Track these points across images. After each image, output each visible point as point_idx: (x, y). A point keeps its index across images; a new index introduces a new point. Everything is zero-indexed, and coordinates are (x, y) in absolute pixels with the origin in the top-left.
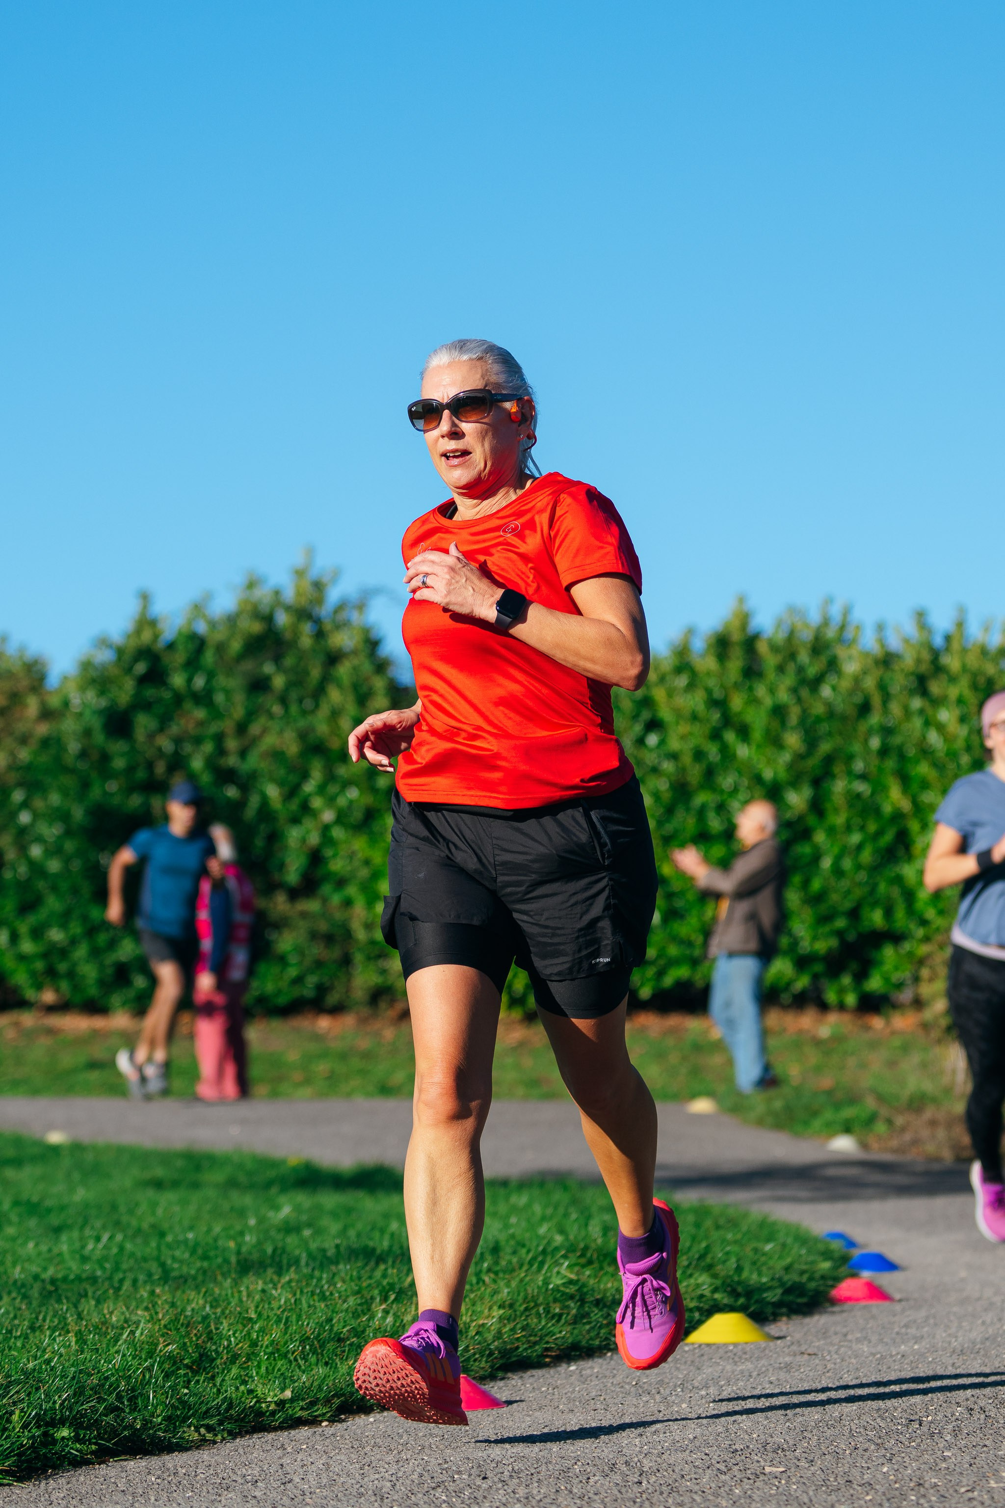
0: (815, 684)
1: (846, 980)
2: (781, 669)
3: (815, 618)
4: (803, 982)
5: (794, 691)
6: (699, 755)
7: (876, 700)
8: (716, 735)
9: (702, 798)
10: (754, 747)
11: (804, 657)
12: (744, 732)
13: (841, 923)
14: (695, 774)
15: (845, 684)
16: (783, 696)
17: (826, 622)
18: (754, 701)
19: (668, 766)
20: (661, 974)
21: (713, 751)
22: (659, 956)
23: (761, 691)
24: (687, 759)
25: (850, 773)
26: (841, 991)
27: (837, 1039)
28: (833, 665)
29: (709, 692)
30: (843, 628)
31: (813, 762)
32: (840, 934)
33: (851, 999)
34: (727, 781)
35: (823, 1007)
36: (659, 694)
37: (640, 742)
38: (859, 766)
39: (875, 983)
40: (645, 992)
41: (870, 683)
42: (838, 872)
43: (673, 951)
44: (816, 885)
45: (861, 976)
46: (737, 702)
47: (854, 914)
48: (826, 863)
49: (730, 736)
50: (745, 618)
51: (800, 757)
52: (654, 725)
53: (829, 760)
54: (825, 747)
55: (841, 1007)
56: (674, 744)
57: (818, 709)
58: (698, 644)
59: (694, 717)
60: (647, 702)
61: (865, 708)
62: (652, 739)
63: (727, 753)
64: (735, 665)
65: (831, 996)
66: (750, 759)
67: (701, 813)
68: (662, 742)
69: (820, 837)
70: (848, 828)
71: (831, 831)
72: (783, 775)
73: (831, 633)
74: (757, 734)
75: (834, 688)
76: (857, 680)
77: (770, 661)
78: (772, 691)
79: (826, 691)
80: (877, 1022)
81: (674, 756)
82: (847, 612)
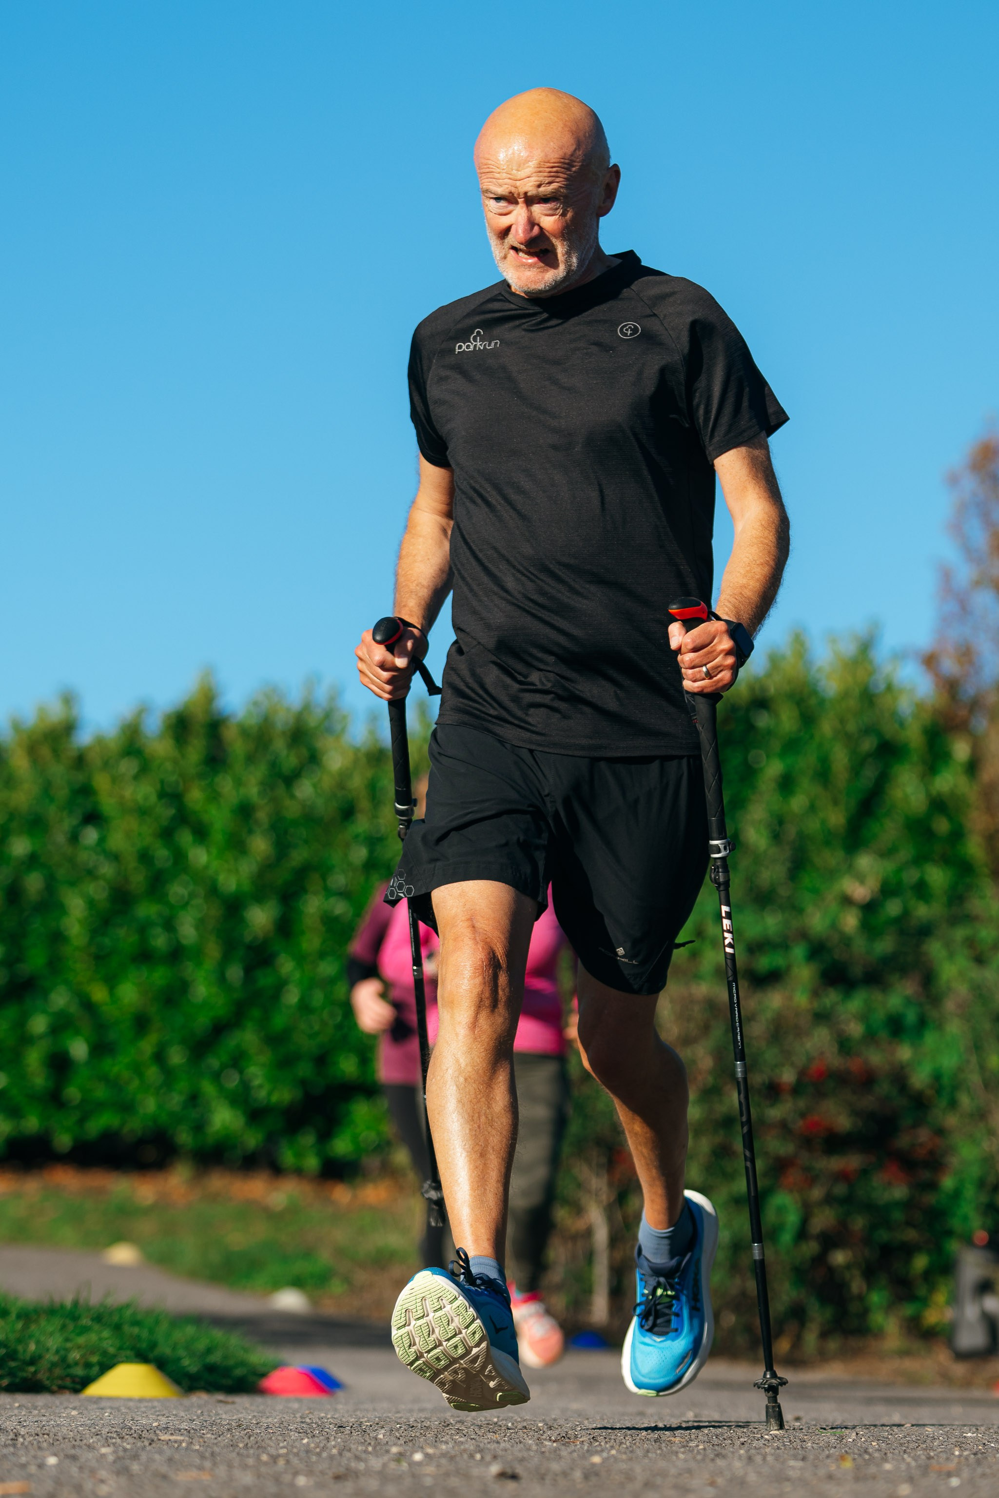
0: (290, 780)
1: (308, 1139)
2: (250, 759)
3: (294, 699)
4: (253, 1140)
5: (267, 786)
6: (145, 857)
7: (364, 804)
8: (167, 834)
9: (147, 910)
10: (214, 851)
11: (279, 745)
12: (201, 833)
13: (305, 1070)
14: (138, 879)
15: (327, 782)
16: (253, 790)
17: (307, 707)
18: (214, 796)
19: (107, 870)
20: (82, 1121)
21: (162, 853)
22: (83, 1101)
23: (226, 784)
24: (132, 863)
25: (326, 889)
26: (299, 1155)
27: (292, 1211)
28: (314, 759)
29: (162, 782)
30: (328, 715)
31: (282, 876)
32: (303, 1083)
33: (312, 1162)
34: (177, 890)
35: (277, 1170)
36: (101, 782)
37: (74, 838)
38: (339, 880)
39: (342, 1146)
40: (63, 1140)
41: (357, 782)
42: (304, 1007)
43: (101, 1093)
44: (279, 1021)
45: (325, 1135)
46: (195, 796)
47: (322, 1060)
48: (292, 996)
49: (185, 838)
50: (209, 695)
51: (267, 867)
52: (93, 818)
53: (302, 873)
54: (298, 856)
55: (299, 1172)
56: (117, 840)
57: (292, 810)
58: (153, 725)
59: (142, 812)
60: (85, 791)
61: (348, 812)
62: (91, 835)
63: (179, 857)
64: (196, 751)
65: (288, 1157)
66: (206, 867)
67: (143, 929)
68: (102, 840)
69: (286, 965)
70: (322, 955)
71: (301, 959)
72: (247, 886)
73: (312, 721)
74: (218, 835)
75: (315, 786)
76: (342, 779)
77: (237, 747)
78: (239, 783)
79: (305, 789)
80: (341, 1194)
81: (115, 857)
82: (335, 695)
